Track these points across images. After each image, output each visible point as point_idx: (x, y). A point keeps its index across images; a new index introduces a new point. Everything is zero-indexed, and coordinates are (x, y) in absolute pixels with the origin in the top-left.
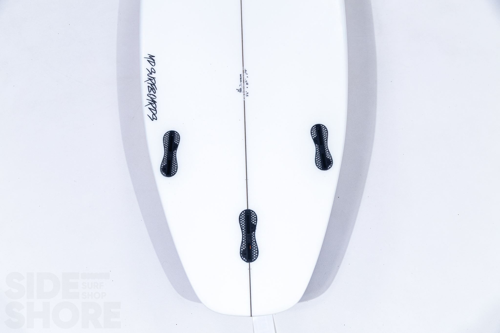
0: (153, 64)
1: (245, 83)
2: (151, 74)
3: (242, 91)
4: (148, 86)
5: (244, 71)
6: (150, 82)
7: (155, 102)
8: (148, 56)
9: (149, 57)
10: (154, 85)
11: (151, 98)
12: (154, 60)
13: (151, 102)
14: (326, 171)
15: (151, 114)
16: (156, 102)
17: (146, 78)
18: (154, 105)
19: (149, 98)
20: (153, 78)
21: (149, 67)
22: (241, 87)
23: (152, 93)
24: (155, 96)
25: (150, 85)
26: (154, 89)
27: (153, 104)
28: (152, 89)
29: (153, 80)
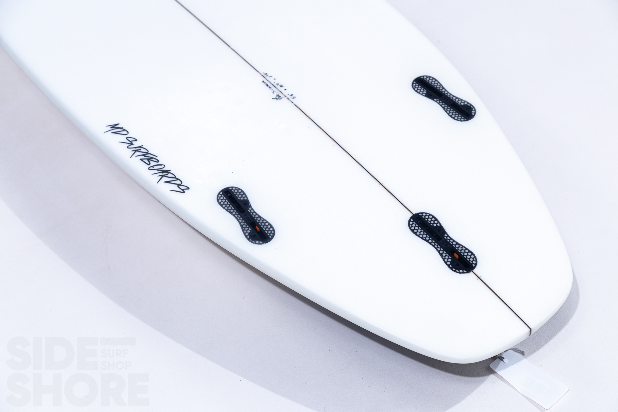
0: (125, 132)
1: (278, 87)
2: (132, 144)
3: (282, 96)
4: (141, 160)
5: (265, 76)
6: (137, 153)
7: (168, 172)
8: (109, 128)
9: (111, 128)
10: (147, 153)
11: (158, 170)
12: (122, 128)
13: (161, 174)
14: (473, 119)
15: (175, 187)
16: (170, 170)
17: (130, 152)
18: (170, 175)
19: (156, 171)
20: (140, 147)
21: (123, 138)
22: (275, 94)
23: (153, 164)
24: (161, 165)
25: (143, 157)
26: (152, 158)
27: (167, 174)
28: (148, 160)
29: (141, 149)
